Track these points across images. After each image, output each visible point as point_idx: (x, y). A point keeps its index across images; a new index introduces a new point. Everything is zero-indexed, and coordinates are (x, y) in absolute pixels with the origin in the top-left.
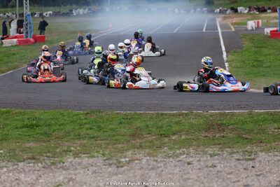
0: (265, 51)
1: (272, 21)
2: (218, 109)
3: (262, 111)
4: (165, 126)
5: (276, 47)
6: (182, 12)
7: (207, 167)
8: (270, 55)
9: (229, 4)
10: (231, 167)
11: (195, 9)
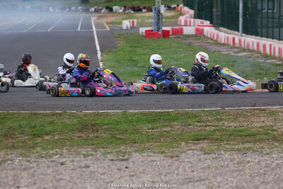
0: (140, 51)
1: (147, 21)
2: (92, 109)
3: (137, 111)
4: (38, 126)
5: (151, 47)
6: (56, 10)
7: (80, 167)
8: (144, 54)
9: (104, 3)
10: (105, 168)
11: (70, 8)
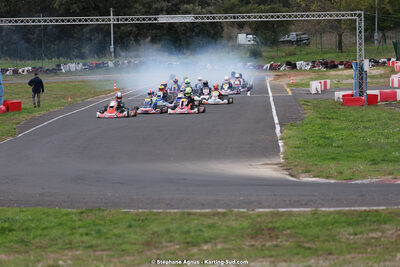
0: (335, 124)
1: (345, 82)
3: (332, 209)
4: (192, 230)
5: (351, 119)
6: (217, 67)
9: (284, 57)
